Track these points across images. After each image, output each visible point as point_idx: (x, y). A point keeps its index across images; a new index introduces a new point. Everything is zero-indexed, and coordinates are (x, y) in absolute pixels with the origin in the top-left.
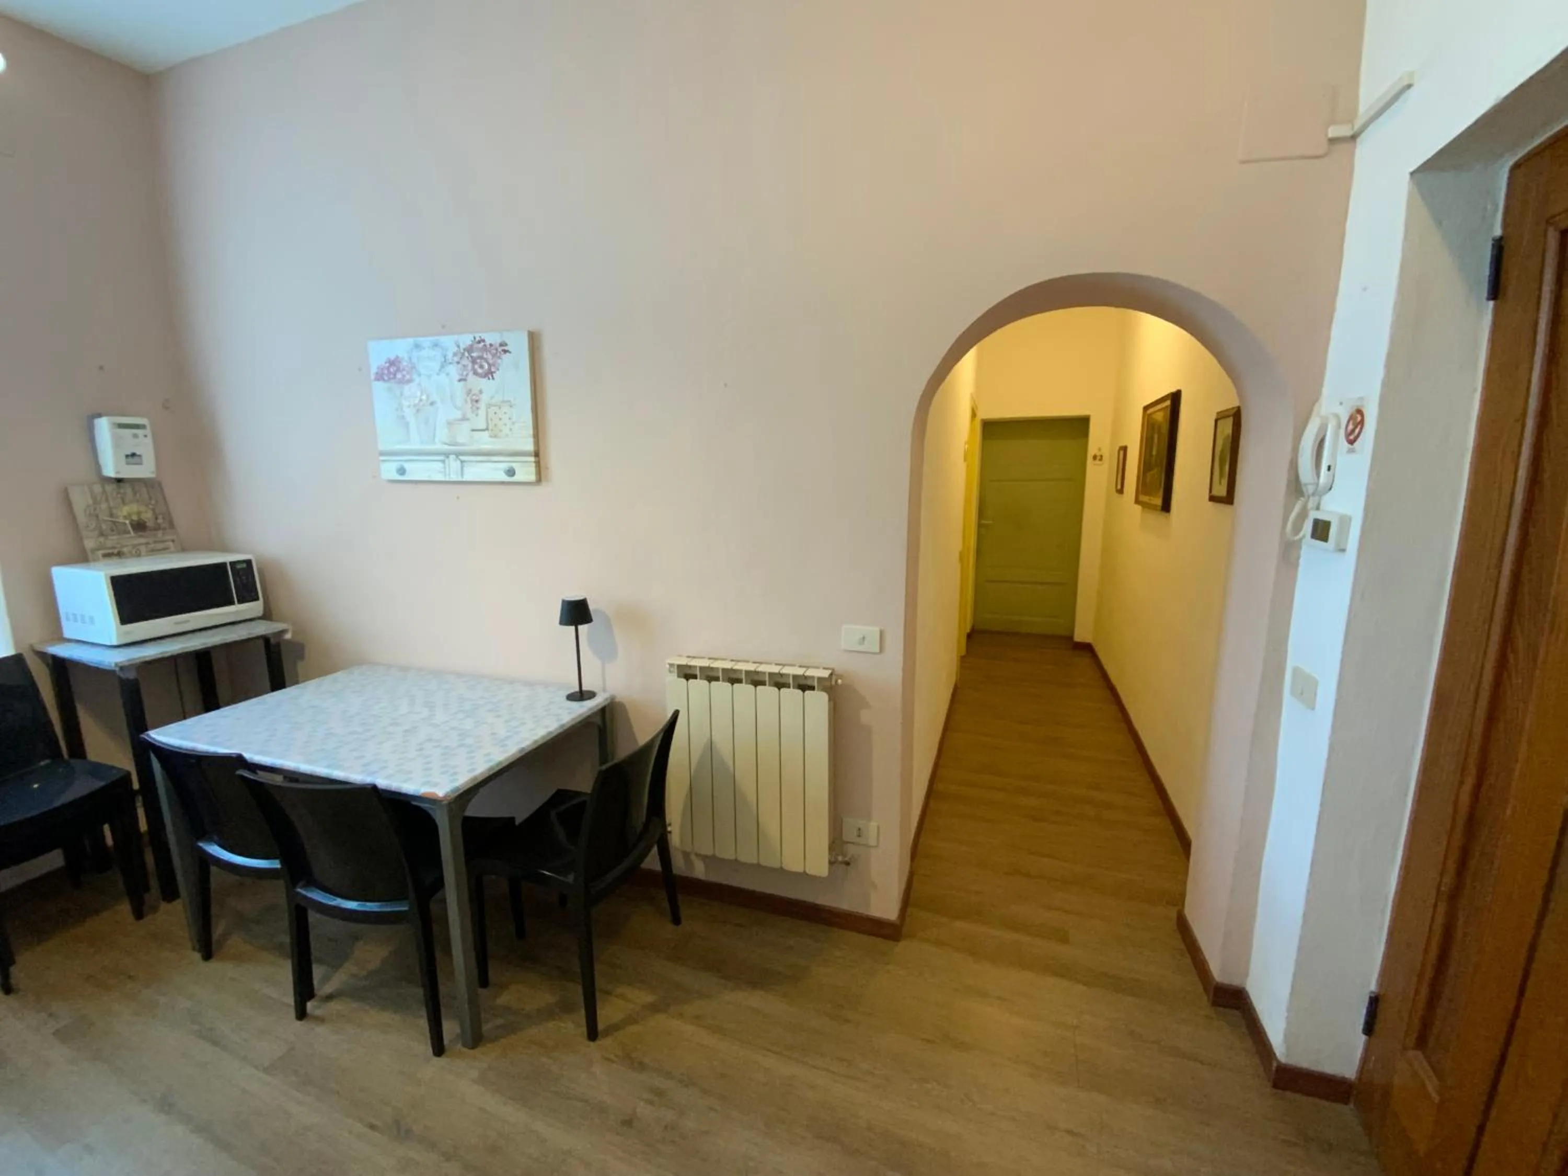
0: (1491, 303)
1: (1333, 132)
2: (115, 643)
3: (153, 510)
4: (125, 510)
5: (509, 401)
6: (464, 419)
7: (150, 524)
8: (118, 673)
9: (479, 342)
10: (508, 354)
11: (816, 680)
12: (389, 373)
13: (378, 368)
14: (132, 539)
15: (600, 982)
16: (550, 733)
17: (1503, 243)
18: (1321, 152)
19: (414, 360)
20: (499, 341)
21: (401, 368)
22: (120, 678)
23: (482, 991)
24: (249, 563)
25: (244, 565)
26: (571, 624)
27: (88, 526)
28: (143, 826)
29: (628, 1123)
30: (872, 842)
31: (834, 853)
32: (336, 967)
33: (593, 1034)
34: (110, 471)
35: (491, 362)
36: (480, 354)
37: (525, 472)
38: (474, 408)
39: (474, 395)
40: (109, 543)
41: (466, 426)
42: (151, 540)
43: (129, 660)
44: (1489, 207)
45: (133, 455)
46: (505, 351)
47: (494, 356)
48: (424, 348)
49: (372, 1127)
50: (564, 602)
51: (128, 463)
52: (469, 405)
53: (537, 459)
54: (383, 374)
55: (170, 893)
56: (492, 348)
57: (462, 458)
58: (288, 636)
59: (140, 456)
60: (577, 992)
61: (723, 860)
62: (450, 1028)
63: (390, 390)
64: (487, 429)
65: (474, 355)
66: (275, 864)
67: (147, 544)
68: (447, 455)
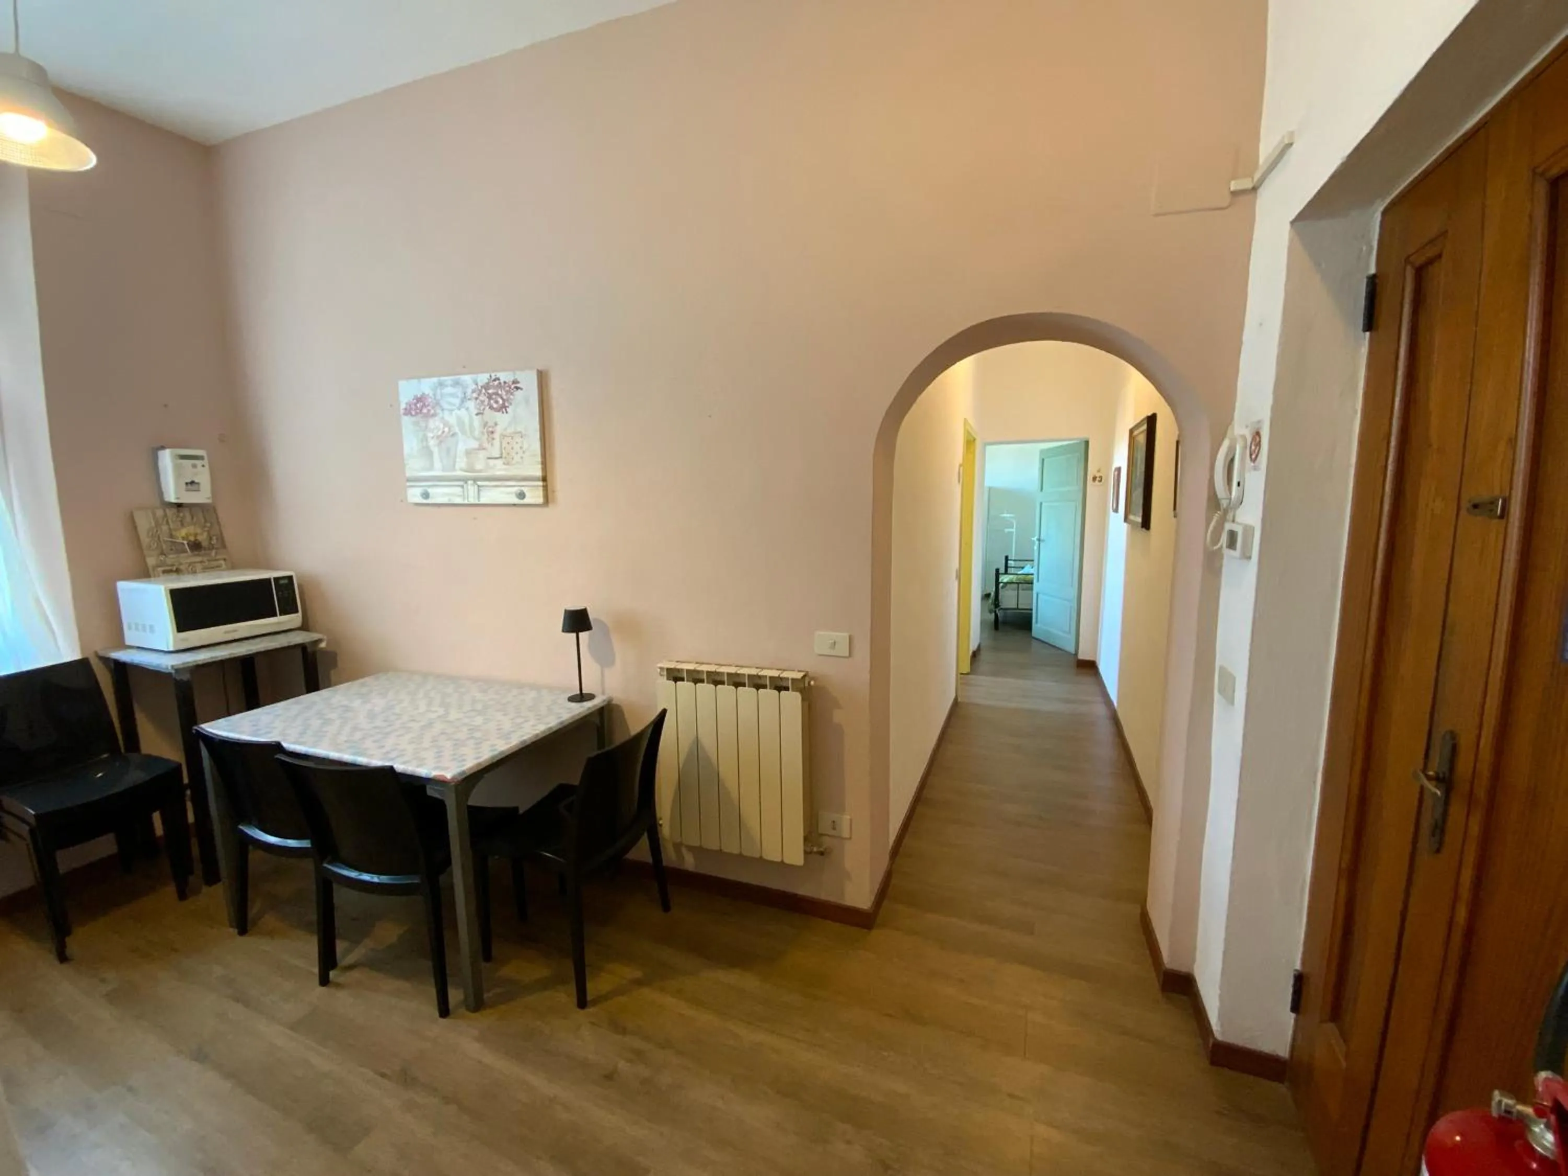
0: (1368, 334)
1: (1234, 186)
2: (171, 649)
3: (208, 532)
4: (183, 532)
5: (520, 432)
6: (481, 448)
7: (205, 544)
8: (174, 675)
9: (495, 380)
10: (519, 390)
11: (790, 682)
12: (417, 408)
13: (407, 404)
14: (187, 558)
15: (589, 957)
16: (551, 728)
17: (1377, 281)
18: (1225, 204)
19: (438, 397)
20: (512, 379)
21: (427, 404)
22: (175, 679)
23: (484, 965)
24: (290, 578)
25: (286, 581)
26: (572, 632)
27: (150, 546)
28: (191, 818)
29: (609, 1077)
30: (846, 834)
31: (810, 845)
32: (356, 942)
33: (582, 1003)
34: (171, 497)
35: (505, 397)
36: (495, 391)
37: (534, 495)
38: (490, 439)
39: (490, 427)
40: (169, 561)
41: (482, 455)
42: (205, 559)
43: (184, 664)
44: (1364, 248)
45: (192, 483)
46: (517, 388)
47: (507, 392)
48: (447, 386)
49: (383, 1075)
50: (566, 611)
51: (187, 490)
52: (486, 436)
53: (545, 484)
54: (411, 409)
55: (212, 877)
56: (507, 385)
57: (479, 483)
58: (323, 645)
59: (198, 484)
60: (569, 967)
61: (708, 851)
62: (455, 996)
63: (416, 424)
64: (501, 457)
65: (490, 391)
66: (305, 844)
67: (201, 562)
68: (465, 480)
